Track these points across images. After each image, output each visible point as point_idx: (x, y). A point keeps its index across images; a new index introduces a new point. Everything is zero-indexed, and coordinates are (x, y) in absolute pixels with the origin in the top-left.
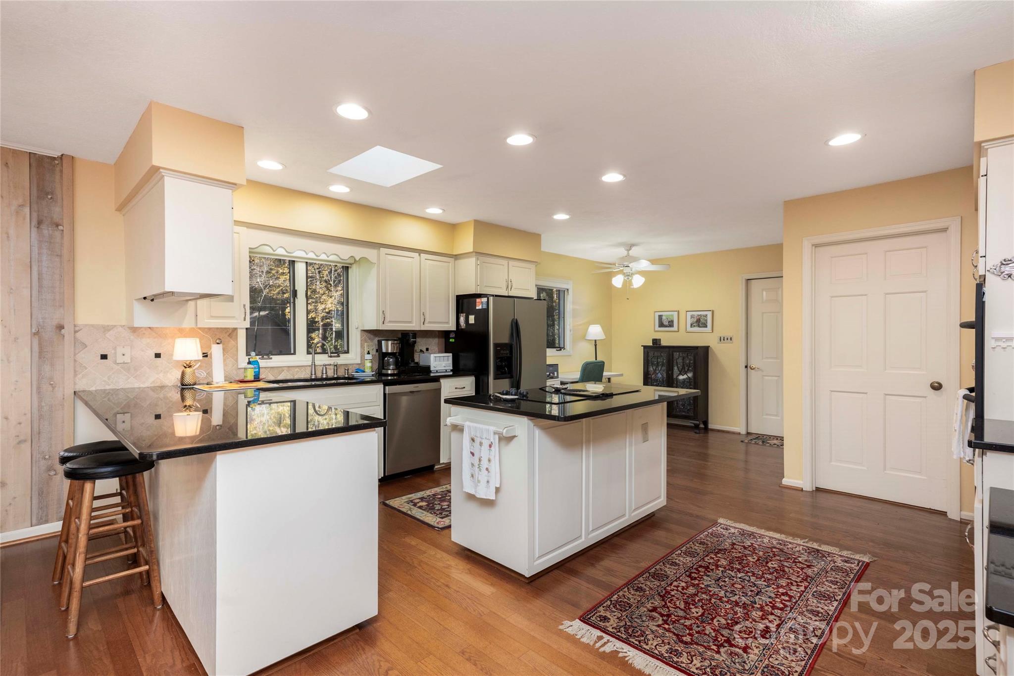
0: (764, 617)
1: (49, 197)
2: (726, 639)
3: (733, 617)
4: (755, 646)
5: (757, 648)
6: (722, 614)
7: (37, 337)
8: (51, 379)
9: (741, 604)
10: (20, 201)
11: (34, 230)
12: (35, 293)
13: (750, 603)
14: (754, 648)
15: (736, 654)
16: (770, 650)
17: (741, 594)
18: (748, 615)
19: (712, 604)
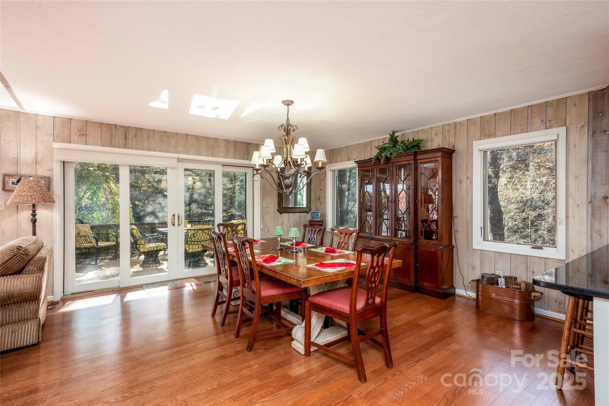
1: (600, 115)
7: (590, 204)
8: (599, 231)
10: (582, 123)
11: (590, 138)
12: (590, 177)
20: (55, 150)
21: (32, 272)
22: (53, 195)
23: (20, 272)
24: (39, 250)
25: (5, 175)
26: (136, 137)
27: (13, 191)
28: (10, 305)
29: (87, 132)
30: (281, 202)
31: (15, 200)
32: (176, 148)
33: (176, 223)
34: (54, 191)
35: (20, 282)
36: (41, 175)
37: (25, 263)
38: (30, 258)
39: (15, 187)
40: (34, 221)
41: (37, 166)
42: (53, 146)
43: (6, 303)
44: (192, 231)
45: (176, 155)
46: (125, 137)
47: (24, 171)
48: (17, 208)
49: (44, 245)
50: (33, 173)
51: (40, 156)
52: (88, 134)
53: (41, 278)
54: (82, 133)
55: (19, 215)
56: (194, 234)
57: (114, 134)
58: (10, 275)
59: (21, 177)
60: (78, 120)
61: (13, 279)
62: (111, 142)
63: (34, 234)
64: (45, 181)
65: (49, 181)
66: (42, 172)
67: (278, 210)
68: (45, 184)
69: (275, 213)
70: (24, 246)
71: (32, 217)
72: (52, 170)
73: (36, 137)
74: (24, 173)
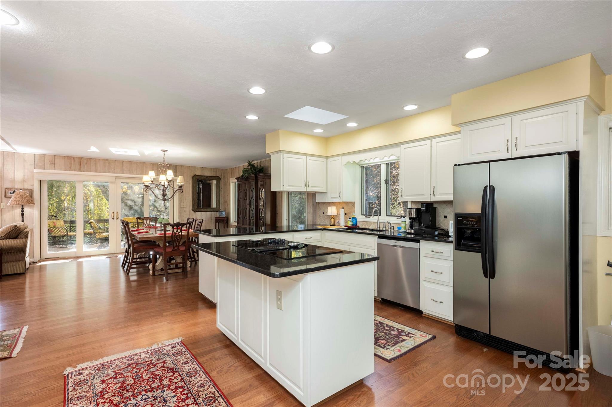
0: (111, 402)
2: (117, 378)
3: (126, 388)
4: (101, 386)
5: (99, 386)
6: (133, 385)
9: (132, 398)
13: (128, 403)
14: (100, 385)
15: (106, 376)
16: (91, 390)
17: (139, 404)
18: (121, 396)
19: (146, 385)
20: (35, 173)
21: (22, 238)
22: (34, 200)
23: (16, 237)
24: (26, 229)
25: (6, 189)
26: (87, 163)
27: (11, 198)
28: (11, 253)
29: (55, 162)
30: (195, 204)
31: (12, 203)
32: (115, 170)
33: (115, 217)
34: (35, 197)
35: (16, 242)
36: (27, 188)
37: (19, 233)
38: (21, 231)
39: (12, 195)
40: (23, 215)
41: (25, 183)
42: (34, 171)
43: (9, 252)
44: (132, 224)
45: (114, 175)
46: (80, 164)
47: (17, 186)
48: (13, 207)
49: (28, 227)
50: (22, 187)
51: (26, 177)
52: (55, 163)
53: (26, 241)
54: (52, 163)
55: (14, 212)
56: (134, 226)
57: (72, 162)
58: (11, 239)
59: (15, 190)
60: (49, 155)
61: (13, 241)
62: (70, 168)
63: (23, 221)
64: (29, 192)
65: (31, 192)
66: (27, 186)
67: (192, 210)
68: (29, 193)
69: (190, 212)
70: (18, 225)
71: (21, 212)
72: (33, 185)
73: (24, 166)
74: (17, 187)
